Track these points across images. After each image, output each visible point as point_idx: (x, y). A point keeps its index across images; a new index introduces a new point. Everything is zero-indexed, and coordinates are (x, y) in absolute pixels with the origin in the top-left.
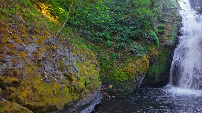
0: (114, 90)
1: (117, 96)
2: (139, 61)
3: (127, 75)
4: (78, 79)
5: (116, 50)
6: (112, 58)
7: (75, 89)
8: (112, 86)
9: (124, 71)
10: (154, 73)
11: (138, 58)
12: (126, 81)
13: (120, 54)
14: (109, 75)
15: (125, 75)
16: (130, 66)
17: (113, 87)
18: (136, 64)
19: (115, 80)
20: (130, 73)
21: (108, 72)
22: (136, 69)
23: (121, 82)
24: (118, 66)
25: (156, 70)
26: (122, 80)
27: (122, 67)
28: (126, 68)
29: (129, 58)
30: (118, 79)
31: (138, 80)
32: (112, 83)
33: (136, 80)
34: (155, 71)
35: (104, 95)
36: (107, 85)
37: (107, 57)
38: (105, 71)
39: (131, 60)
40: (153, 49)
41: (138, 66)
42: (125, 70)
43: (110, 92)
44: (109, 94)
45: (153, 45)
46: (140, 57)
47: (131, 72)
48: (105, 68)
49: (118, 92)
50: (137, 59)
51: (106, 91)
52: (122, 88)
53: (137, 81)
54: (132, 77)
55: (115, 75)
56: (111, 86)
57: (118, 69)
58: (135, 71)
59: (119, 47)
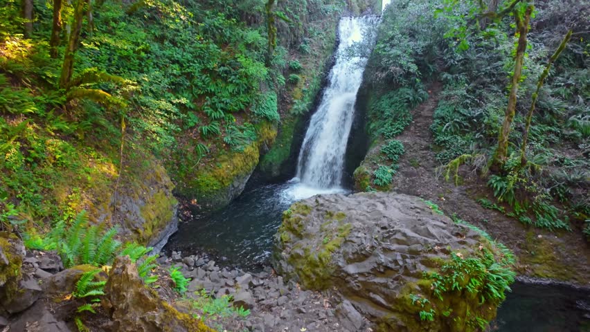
0: (198, 207)
1: (202, 214)
2: (239, 158)
3: (219, 181)
4: (145, 229)
5: (203, 137)
6: (196, 153)
7: (143, 239)
8: (196, 200)
9: (215, 176)
10: (271, 164)
11: (236, 154)
12: (217, 190)
13: (209, 145)
14: (191, 185)
15: (216, 182)
16: (225, 168)
17: (198, 203)
18: (233, 164)
19: (200, 192)
20: (223, 178)
21: (190, 178)
22: (233, 171)
23: (210, 193)
24: (206, 169)
25: (275, 158)
26: (211, 191)
27: (212, 169)
28: (217, 172)
29: (224, 153)
30: (204, 189)
31: (236, 185)
32: (195, 196)
33: (233, 186)
34: (273, 160)
35: (185, 216)
36: (190, 200)
37: (188, 151)
38: (186, 177)
39: (226, 157)
40: (266, 130)
41: (235, 167)
42: (216, 174)
43: (193, 210)
44: (191, 214)
45: (265, 124)
46: (240, 152)
47: (225, 177)
48: (185, 172)
49: (205, 208)
50: (234, 156)
51: (186, 209)
52: (211, 202)
53: (235, 188)
54: (227, 184)
55: (201, 184)
56: (194, 201)
57: (205, 173)
58: (232, 174)
59: (209, 132)
